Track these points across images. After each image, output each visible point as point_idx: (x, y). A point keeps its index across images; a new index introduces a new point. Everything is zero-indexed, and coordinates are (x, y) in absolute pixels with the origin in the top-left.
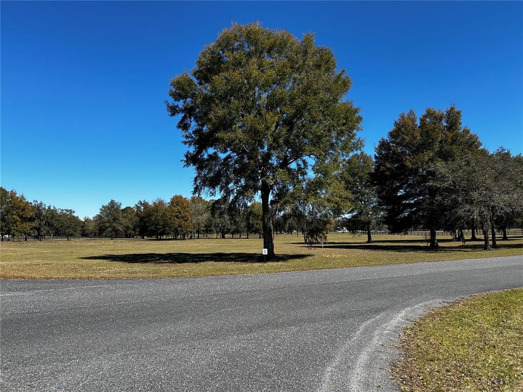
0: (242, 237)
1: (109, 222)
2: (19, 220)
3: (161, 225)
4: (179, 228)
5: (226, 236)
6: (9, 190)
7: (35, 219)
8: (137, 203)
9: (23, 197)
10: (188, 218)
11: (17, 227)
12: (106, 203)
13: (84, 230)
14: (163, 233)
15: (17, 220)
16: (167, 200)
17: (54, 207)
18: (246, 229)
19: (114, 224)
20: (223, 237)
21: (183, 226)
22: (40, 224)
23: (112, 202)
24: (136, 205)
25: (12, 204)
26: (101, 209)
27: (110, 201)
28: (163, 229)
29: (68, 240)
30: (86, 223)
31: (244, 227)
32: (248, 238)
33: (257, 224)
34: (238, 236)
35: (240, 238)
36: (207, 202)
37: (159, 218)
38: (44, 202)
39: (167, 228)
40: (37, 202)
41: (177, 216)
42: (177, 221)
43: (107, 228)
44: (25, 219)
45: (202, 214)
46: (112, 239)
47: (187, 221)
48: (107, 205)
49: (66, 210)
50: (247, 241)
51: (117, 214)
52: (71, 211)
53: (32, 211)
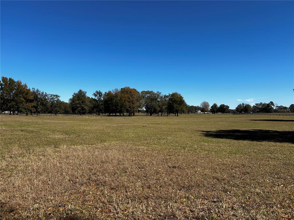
1: (79, 104)
2: (25, 101)
3: (119, 106)
4: (129, 109)
6: (16, 80)
7: (34, 101)
8: (95, 92)
9: (26, 86)
11: (23, 106)
12: (77, 92)
15: (23, 101)
17: (45, 93)
19: (82, 105)
20: (151, 115)
22: (37, 104)
23: (80, 91)
24: (94, 94)
26: (73, 96)
28: (120, 109)
29: (56, 115)
38: (40, 90)
40: (34, 89)
43: (78, 107)
44: (28, 101)
46: (81, 115)
48: (77, 93)
49: (54, 95)
51: (84, 99)
52: (57, 96)
53: (32, 95)
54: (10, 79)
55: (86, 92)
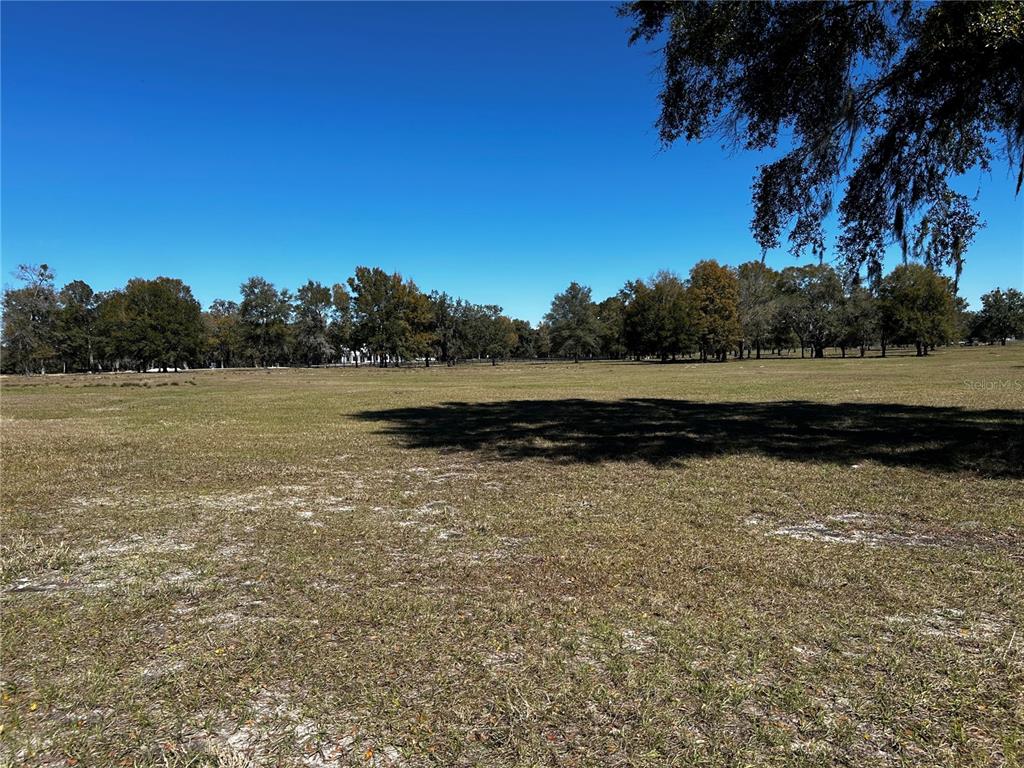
0: (867, 353)
1: (568, 327)
2: (410, 328)
3: (669, 330)
4: (711, 336)
5: (827, 351)
6: (389, 273)
7: (437, 327)
8: (622, 287)
9: (412, 286)
10: (731, 312)
12: (562, 291)
13: (539, 347)
14: (675, 348)
15: (406, 329)
16: (684, 275)
17: (466, 302)
18: (879, 334)
19: (578, 332)
20: (819, 355)
21: (720, 330)
22: (445, 335)
23: (574, 286)
24: (622, 292)
25: (396, 300)
26: (554, 304)
27: (570, 285)
28: (674, 339)
29: (494, 365)
30: (541, 334)
31: (874, 330)
32: (883, 356)
33: (910, 320)
34: (856, 351)
35: (862, 356)
36: (776, 273)
37: (665, 313)
38: (449, 294)
39: (682, 336)
40: (437, 293)
41: (705, 309)
42: (706, 321)
43: (566, 339)
44: (419, 327)
45: (764, 302)
46: (576, 362)
47: (728, 318)
48: (564, 293)
49: (487, 307)
50: (883, 362)
51: (584, 312)
52: (496, 309)
53: (430, 310)
54: (376, 271)
55: (590, 290)
